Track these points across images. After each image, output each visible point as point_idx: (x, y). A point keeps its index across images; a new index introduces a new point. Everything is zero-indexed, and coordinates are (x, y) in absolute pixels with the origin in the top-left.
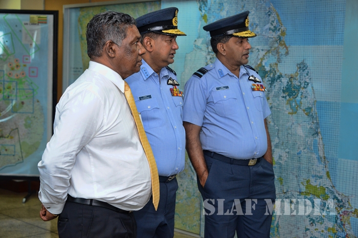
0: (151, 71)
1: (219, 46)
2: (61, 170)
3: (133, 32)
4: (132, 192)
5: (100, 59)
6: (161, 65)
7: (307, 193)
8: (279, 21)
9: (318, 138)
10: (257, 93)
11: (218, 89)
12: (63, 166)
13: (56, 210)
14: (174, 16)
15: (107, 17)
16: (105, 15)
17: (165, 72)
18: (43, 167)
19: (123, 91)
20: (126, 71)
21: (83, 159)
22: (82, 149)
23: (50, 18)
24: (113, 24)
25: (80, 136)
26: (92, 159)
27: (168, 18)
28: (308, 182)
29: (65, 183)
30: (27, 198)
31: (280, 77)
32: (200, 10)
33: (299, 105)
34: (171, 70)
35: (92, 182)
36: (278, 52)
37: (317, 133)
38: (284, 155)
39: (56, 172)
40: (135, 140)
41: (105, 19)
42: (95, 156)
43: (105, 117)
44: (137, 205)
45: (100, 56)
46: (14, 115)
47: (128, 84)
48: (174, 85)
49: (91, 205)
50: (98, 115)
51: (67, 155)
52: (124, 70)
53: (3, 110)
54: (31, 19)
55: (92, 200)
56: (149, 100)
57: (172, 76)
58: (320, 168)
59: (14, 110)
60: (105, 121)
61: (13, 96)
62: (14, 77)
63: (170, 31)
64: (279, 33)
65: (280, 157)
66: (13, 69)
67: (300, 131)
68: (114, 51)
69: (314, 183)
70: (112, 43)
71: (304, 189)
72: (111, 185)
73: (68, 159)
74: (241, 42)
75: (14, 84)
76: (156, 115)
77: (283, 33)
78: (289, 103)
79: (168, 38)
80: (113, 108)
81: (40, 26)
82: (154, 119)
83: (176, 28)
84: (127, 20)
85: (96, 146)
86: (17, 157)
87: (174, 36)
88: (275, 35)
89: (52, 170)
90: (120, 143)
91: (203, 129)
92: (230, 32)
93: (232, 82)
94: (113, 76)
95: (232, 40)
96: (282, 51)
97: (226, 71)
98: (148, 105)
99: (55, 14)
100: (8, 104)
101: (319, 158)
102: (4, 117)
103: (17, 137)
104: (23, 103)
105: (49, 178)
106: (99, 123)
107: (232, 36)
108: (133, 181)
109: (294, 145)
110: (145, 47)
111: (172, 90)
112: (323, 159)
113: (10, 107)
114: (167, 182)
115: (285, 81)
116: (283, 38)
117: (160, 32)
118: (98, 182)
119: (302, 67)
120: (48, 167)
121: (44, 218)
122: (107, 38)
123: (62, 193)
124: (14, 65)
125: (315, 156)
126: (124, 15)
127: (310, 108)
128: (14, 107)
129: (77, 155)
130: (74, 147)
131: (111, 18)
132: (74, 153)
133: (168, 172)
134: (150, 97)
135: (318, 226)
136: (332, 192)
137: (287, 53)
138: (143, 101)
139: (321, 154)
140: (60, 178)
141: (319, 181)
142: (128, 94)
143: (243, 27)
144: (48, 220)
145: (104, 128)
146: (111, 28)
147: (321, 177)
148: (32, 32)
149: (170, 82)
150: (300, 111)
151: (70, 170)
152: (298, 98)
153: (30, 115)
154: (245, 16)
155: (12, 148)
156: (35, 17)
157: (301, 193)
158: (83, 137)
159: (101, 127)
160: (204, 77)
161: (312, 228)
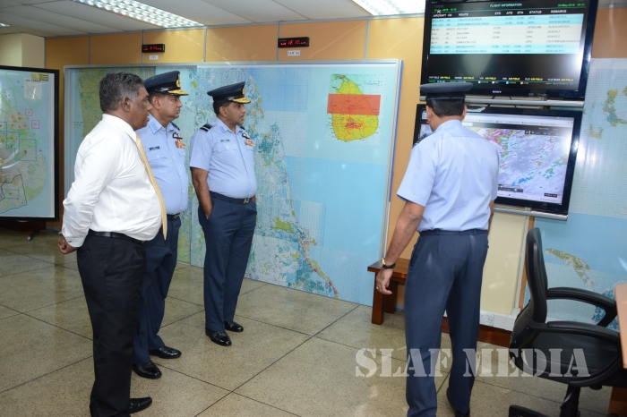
0: (159, 126)
1: (221, 109)
2: (87, 207)
3: (143, 92)
4: (148, 224)
5: (115, 112)
6: (167, 119)
7: (277, 228)
9: (286, 186)
10: (248, 147)
11: (222, 141)
12: (89, 203)
13: (78, 243)
14: (178, 78)
15: (122, 77)
16: (120, 74)
17: (171, 127)
18: (70, 205)
19: (135, 140)
20: (138, 124)
22: (104, 189)
23: (52, 76)
24: (128, 82)
26: (112, 197)
27: (173, 80)
28: (278, 219)
29: (89, 219)
30: (32, 237)
31: (256, 136)
32: (190, 76)
33: (272, 159)
34: (175, 126)
35: (112, 217)
36: (255, 116)
37: (286, 181)
39: (82, 209)
40: (147, 182)
42: (115, 194)
44: (150, 235)
45: (115, 109)
46: (18, 162)
47: (138, 135)
48: (178, 138)
49: (111, 237)
50: (119, 159)
51: (92, 194)
52: (136, 123)
53: (7, 158)
54: (33, 76)
55: (112, 233)
56: (157, 150)
57: (176, 130)
58: (287, 208)
59: (17, 158)
60: (125, 164)
61: (16, 146)
62: (16, 128)
63: (175, 92)
64: (256, 100)
66: (15, 121)
67: (272, 179)
68: (129, 106)
69: (282, 220)
70: (127, 99)
71: (274, 225)
72: (130, 219)
73: (93, 197)
74: (239, 107)
75: (17, 134)
76: (164, 163)
77: (260, 101)
78: (264, 157)
79: (173, 98)
80: (130, 154)
81: (41, 84)
82: (162, 166)
83: (179, 88)
84: (139, 81)
85: (116, 186)
86: (20, 201)
87: (178, 96)
89: (78, 207)
90: (136, 184)
91: (209, 175)
92: (230, 99)
93: (231, 137)
94: (127, 128)
95: (232, 104)
96: (259, 115)
97: (226, 128)
98: (156, 155)
99: (56, 73)
100: (12, 152)
101: (287, 201)
102: (8, 164)
103: (20, 183)
104: (26, 152)
105: (74, 214)
106: (120, 167)
107: (232, 101)
108: (148, 215)
109: (267, 190)
110: (153, 106)
111: (177, 143)
112: (290, 202)
113: (13, 155)
114: (173, 220)
115: (260, 139)
116: (260, 105)
117: (166, 93)
118: (118, 217)
119: (275, 128)
120: (74, 204)
121: (64, 251)
122: (123, 94)
124: (17, 118)
125: (283, 199)
126: (135, 76)
127: (280, 162)
128: (17, 155)
129: (100, 194)
130: (98, 187)
131: (125, 77)
132: (98, 192)
133: (174, 212)
134: (158, 148)
135: (285, 253)
136: (296, 227)
137: (263, 117)
138: (152, 151)
139: (288, 197)
140: (85, 214)
141: (286, 218)
142: (139, 143)
143: (240, 95)
144: (69, 252)
145: (124, 171)
146: (126, 86)
147: (288, 216)
149: (175, 136)
150: (272, 163)
151: (93, 207)
152: (271, 153)
153: (33, 163)
154: (242, 86)
155: (16, 192)
156: (37, 74)
157: (272, 227)
159: (121, 170)
160: (210, 131)
161: (280, 255)
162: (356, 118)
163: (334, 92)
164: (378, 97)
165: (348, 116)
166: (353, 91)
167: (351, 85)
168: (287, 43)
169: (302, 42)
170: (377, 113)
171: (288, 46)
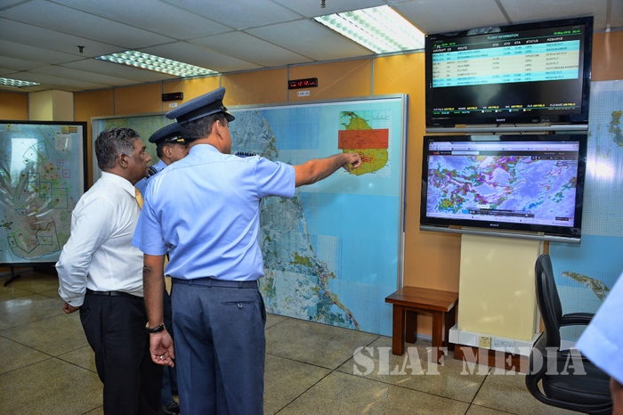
2: (78, 269)
3: (140, 144)
5: (113, 170)
7: (296, 263)
8: (269, 131)
9: (303, 221)
12: (79, 265)
15: (115, 134)
18: (61, 267)
19: (134, 195)
21: (100, 257)
22: (98, 248)
23: (80, 128)
25: (95, 238)
26: (108, 257)
28: (297, 253)
29: (83, 280)
35: (109, 277)
36: (270, 155)
37: (302, 217)
38: (277, 234)
39: (73, 271)
41: (113, 135)
42: (111, 254)
43: (119, 220)
46: (50, 211)
49: (110, 295)
50: (111, 218)
51: (82, 256)
53: (40, 207)
54: (63, 129)
55: (110, 292)
58: (304, 243)
59: (50, 207)
60: (118, 224)
61: (48, 195)
62: (48, 178)
64: (270, 140)
65: (275, 235)
66: (47, 172)
67: (289, 216)
68: (126, 162)
69: (300, 254)
70: (124, 155)
71: (293, 260)
72: (127, 277)
73: (84, 259)
75: (49, 184)
77: (273, 140)
79: (183, 146)
81: (71, 134)
85: (111, 245)
86: (54, 247)
88: (267, 142)
89: (69, 269)
96: (273, 154)
99: (84, 124)
100: (45, 201)
101: (304, 235)
102: (41, 212)
103: (53, 229)
104: (58, 200)
105: (66, 277)
106: (113, 226)
109: (285, 226)
112: (307, 236)
113: (46, 204)
116: (273, 144)
118: (115, 276)
120: (65, 267)
121: (68, 311)
122: (118, 151)
123: (80, 289)
124: (49, 168)
125: (300, 234)
127: (296, 198)
128: (50, 203)
129: (92, 255)
130: (89, 248)
131: (118, 134)
132: (90, 253)
135: (305, 287)
136: (314, 261)
137: (277, 156)
139: (305, 232)
140: (77, 276)
141: (304, 253)
142: (139, 198)
144: (71, 312)
145: (118, 230)
146: (121, 142)
147: (306, 250)
148: (64, 139)
151: (86, 269)
153: (65, 210)
155: (50, 238)
156: (66, 127)
157: (291, 262)
158: (98, 239)
159: (115, 229)
161: (300, 289)
162: (367, 152)
163: (344, 128)
164: (386, 132)
165: (359, 150)
166: (361, 127)
167: (359, 121)
168: (297, 84)
169: (311, 83)
170: (386, 147)
171: (298, 87)
